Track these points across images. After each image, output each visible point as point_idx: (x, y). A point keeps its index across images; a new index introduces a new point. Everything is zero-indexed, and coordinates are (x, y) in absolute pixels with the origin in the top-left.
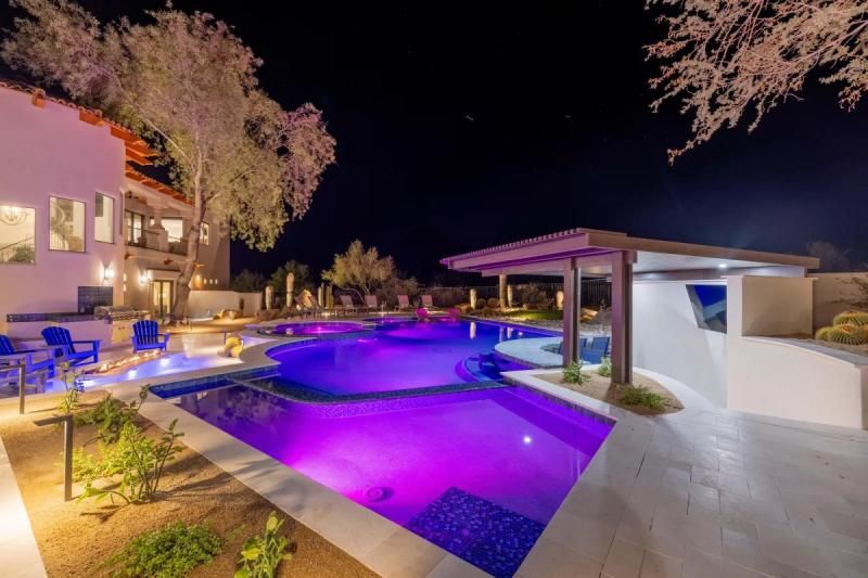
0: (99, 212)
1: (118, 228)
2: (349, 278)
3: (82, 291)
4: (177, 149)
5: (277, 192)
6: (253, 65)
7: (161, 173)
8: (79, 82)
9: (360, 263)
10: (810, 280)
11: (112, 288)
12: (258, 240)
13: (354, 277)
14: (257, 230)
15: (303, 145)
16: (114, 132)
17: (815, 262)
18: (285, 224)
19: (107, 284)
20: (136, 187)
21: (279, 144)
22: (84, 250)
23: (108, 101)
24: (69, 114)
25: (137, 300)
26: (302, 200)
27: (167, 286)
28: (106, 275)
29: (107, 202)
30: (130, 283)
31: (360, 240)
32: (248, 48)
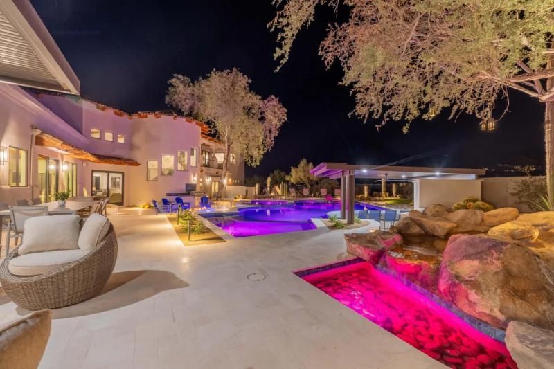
0: (192, 154)
1: (198, 161)
2: (299, 180)
3: (187, 185)
4: (219, 126)
5: (261, 138)
6: (248, 83)
7: (214, 135)
8: (186, 108)
9: (304, 171)
10: (479, 181)
11: (195, 185)
12: (252, 162)
13: (301, 179)
14: (252, 157)
15: (271, 114)
16: (197, 124)
17: (483, 171)
18: (265, 153)
19: (194, 183)
20: (206, 141)
21: (259, 116)
22: (187, 169)
23: (195, 112)
24: (182, 121)
25: (206, 189)
26: (270, 141)
27: (217, 184)
28: (194, 179)
29: (195, 150)
30: (203, 182)
31: (305, 158)
32: (245, 76)
